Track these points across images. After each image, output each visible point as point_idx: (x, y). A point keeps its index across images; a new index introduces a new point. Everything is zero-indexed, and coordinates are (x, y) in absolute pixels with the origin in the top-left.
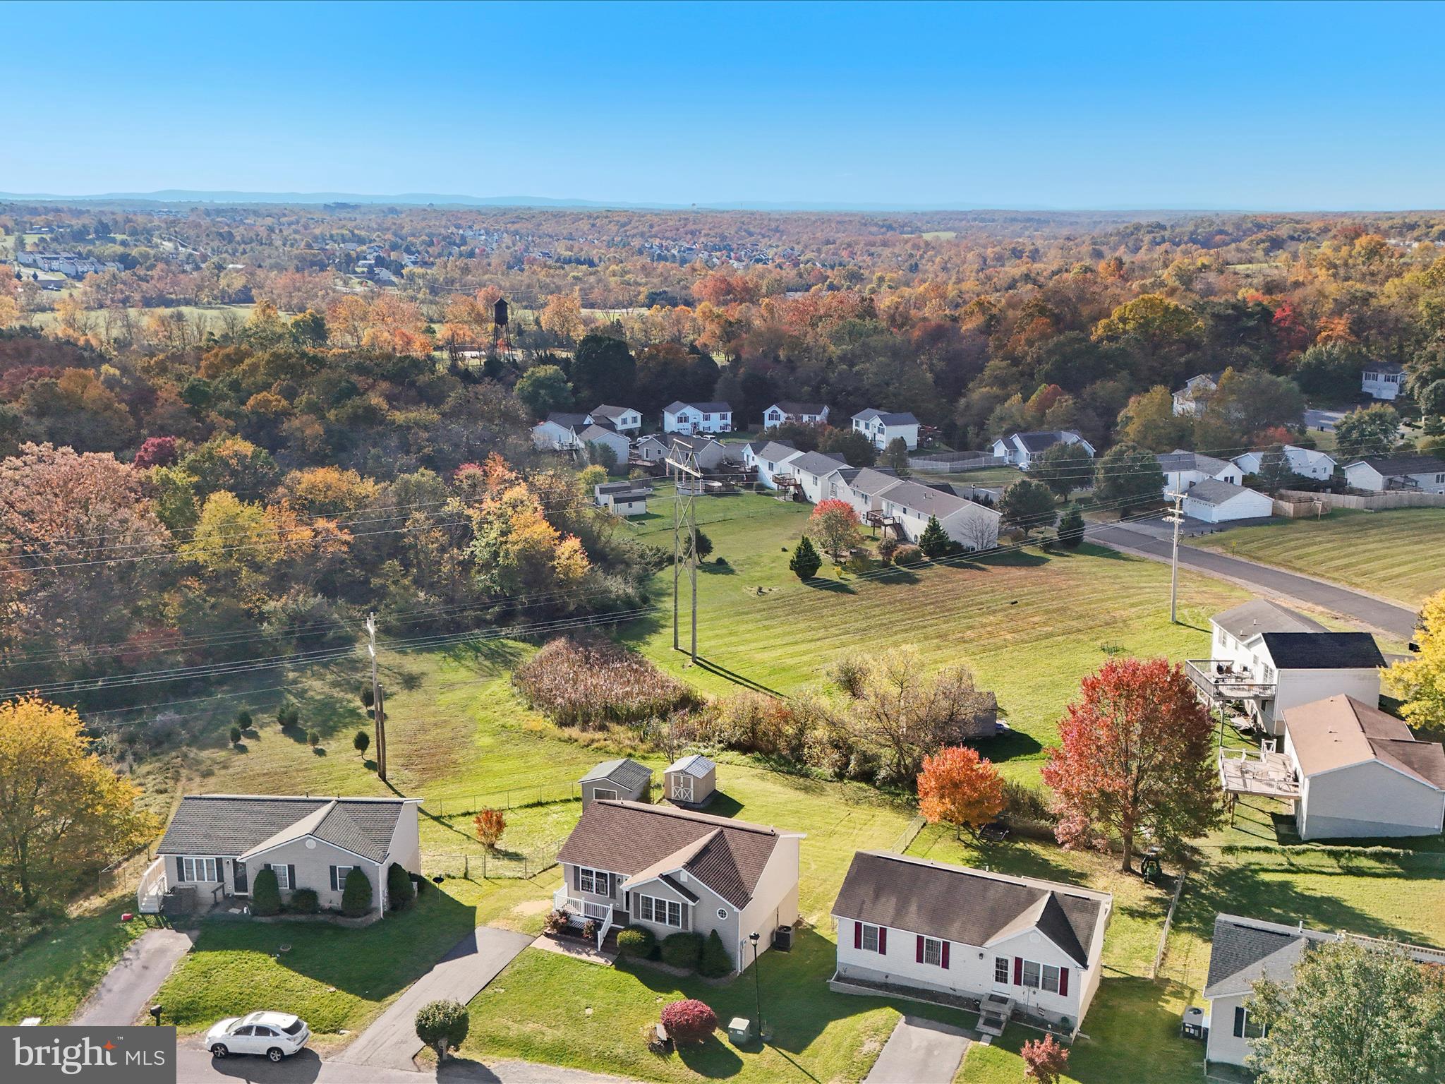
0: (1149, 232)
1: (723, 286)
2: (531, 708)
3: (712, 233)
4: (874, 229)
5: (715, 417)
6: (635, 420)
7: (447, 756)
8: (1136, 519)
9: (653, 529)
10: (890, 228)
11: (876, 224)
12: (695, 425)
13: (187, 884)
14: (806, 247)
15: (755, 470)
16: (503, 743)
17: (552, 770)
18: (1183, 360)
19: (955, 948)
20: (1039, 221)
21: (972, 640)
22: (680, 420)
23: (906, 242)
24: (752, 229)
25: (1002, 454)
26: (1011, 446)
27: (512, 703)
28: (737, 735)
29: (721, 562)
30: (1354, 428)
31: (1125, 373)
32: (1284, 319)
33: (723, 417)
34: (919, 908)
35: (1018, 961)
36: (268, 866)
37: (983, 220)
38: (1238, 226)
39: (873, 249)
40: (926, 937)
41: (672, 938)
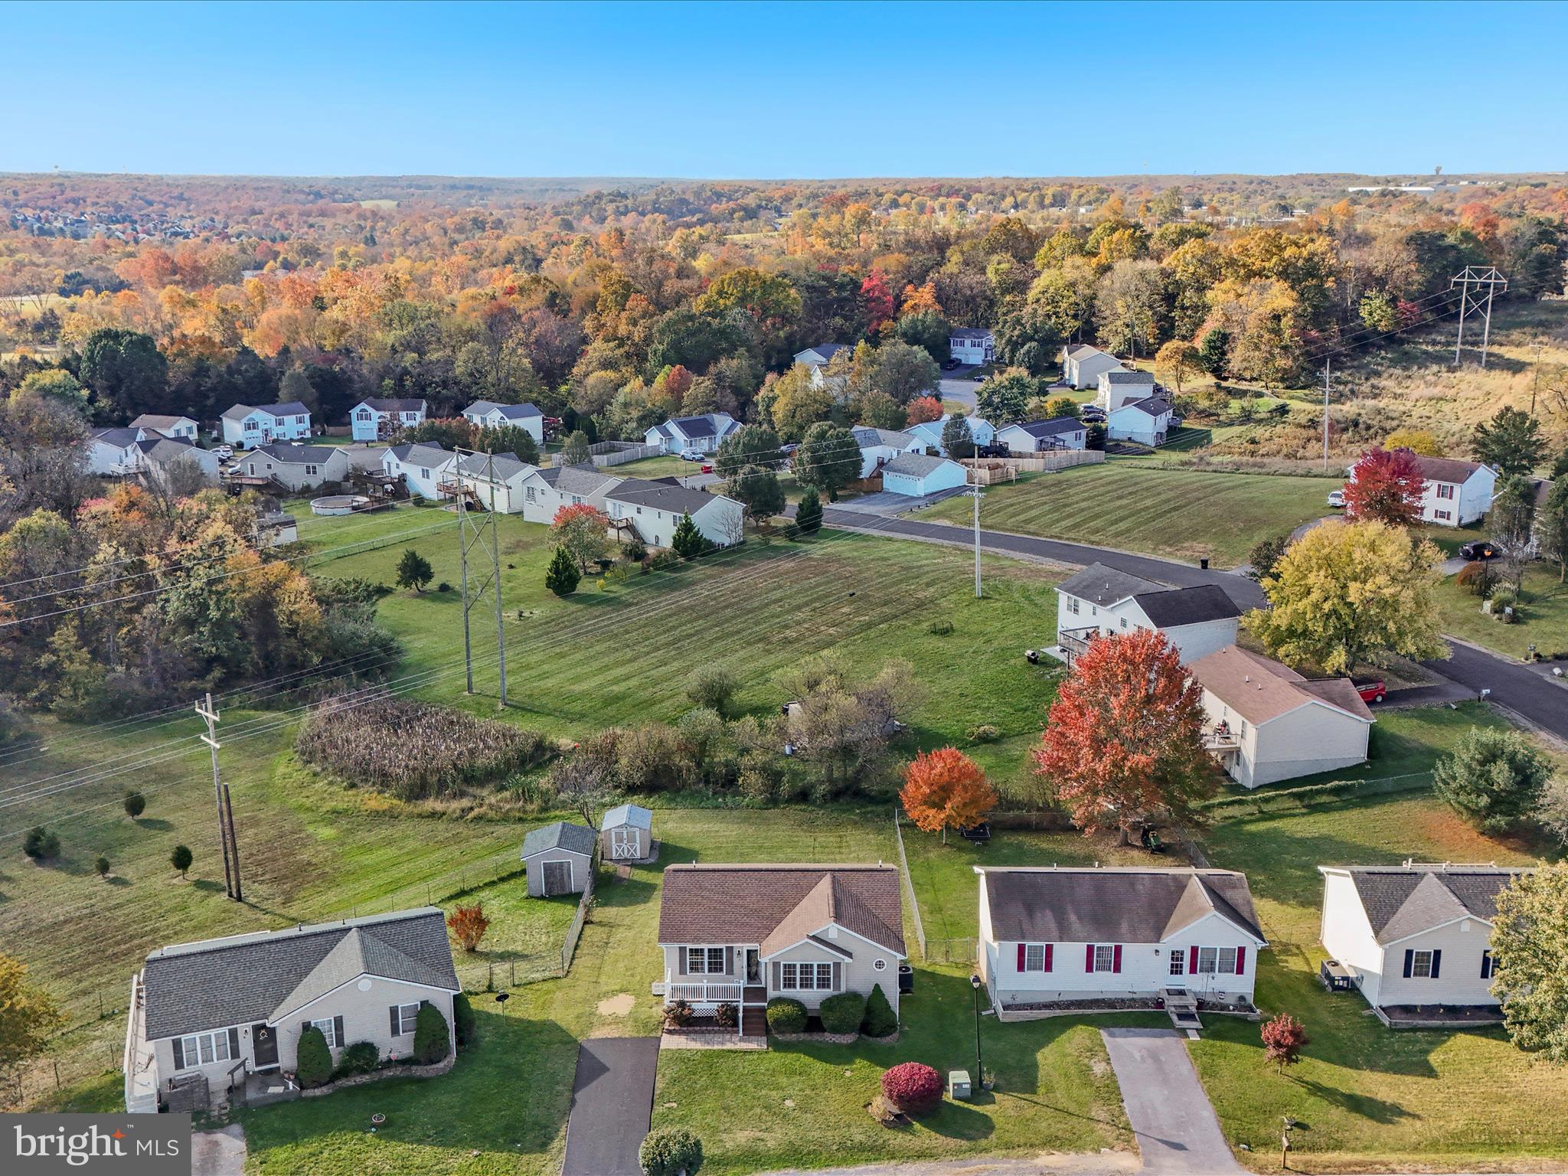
0: (611, 201)
1: (167, 265)
2: (353, 786)
3: (102, 202)
4: (302, 197)
5: (290, 420)
6: (190, 430)
7: (291, 859)
8: (845, 499)
9: (327, 559)
10: (318, 195)
11: (302, 191)
12: (266, 432)
13: (188, 1071)
14: (228, 217)
15: (403, 478)
16: (350, 831)
17: (441, 852)
18: (782, 334)
19: (1128, 949)
20: (481, 188)
21: (797, 640)
22: (248, 427)
23: (349, 211)
24: (150, 197)
25: (657, 443)
26: (667, 434)
27: (320, 785)
28: (638, 778)
29: (444, 588)
30: (994, 393)
31: (742, 350)
32: (873, 289)
33: (300, 421)
34: (1080, 918)
35: (1194, 950)
36: (306, 1026)
37: (418, 187)
38: (698, 194)
39: (311, 220)
40: (1097, 945)
41: (828, 1004)
